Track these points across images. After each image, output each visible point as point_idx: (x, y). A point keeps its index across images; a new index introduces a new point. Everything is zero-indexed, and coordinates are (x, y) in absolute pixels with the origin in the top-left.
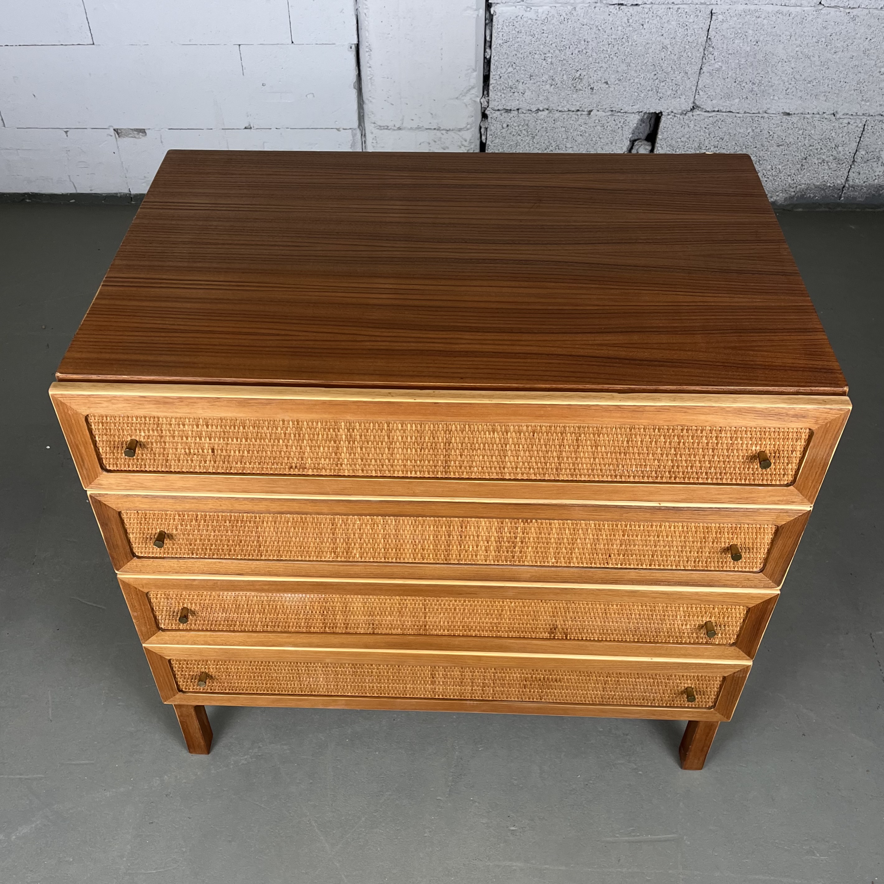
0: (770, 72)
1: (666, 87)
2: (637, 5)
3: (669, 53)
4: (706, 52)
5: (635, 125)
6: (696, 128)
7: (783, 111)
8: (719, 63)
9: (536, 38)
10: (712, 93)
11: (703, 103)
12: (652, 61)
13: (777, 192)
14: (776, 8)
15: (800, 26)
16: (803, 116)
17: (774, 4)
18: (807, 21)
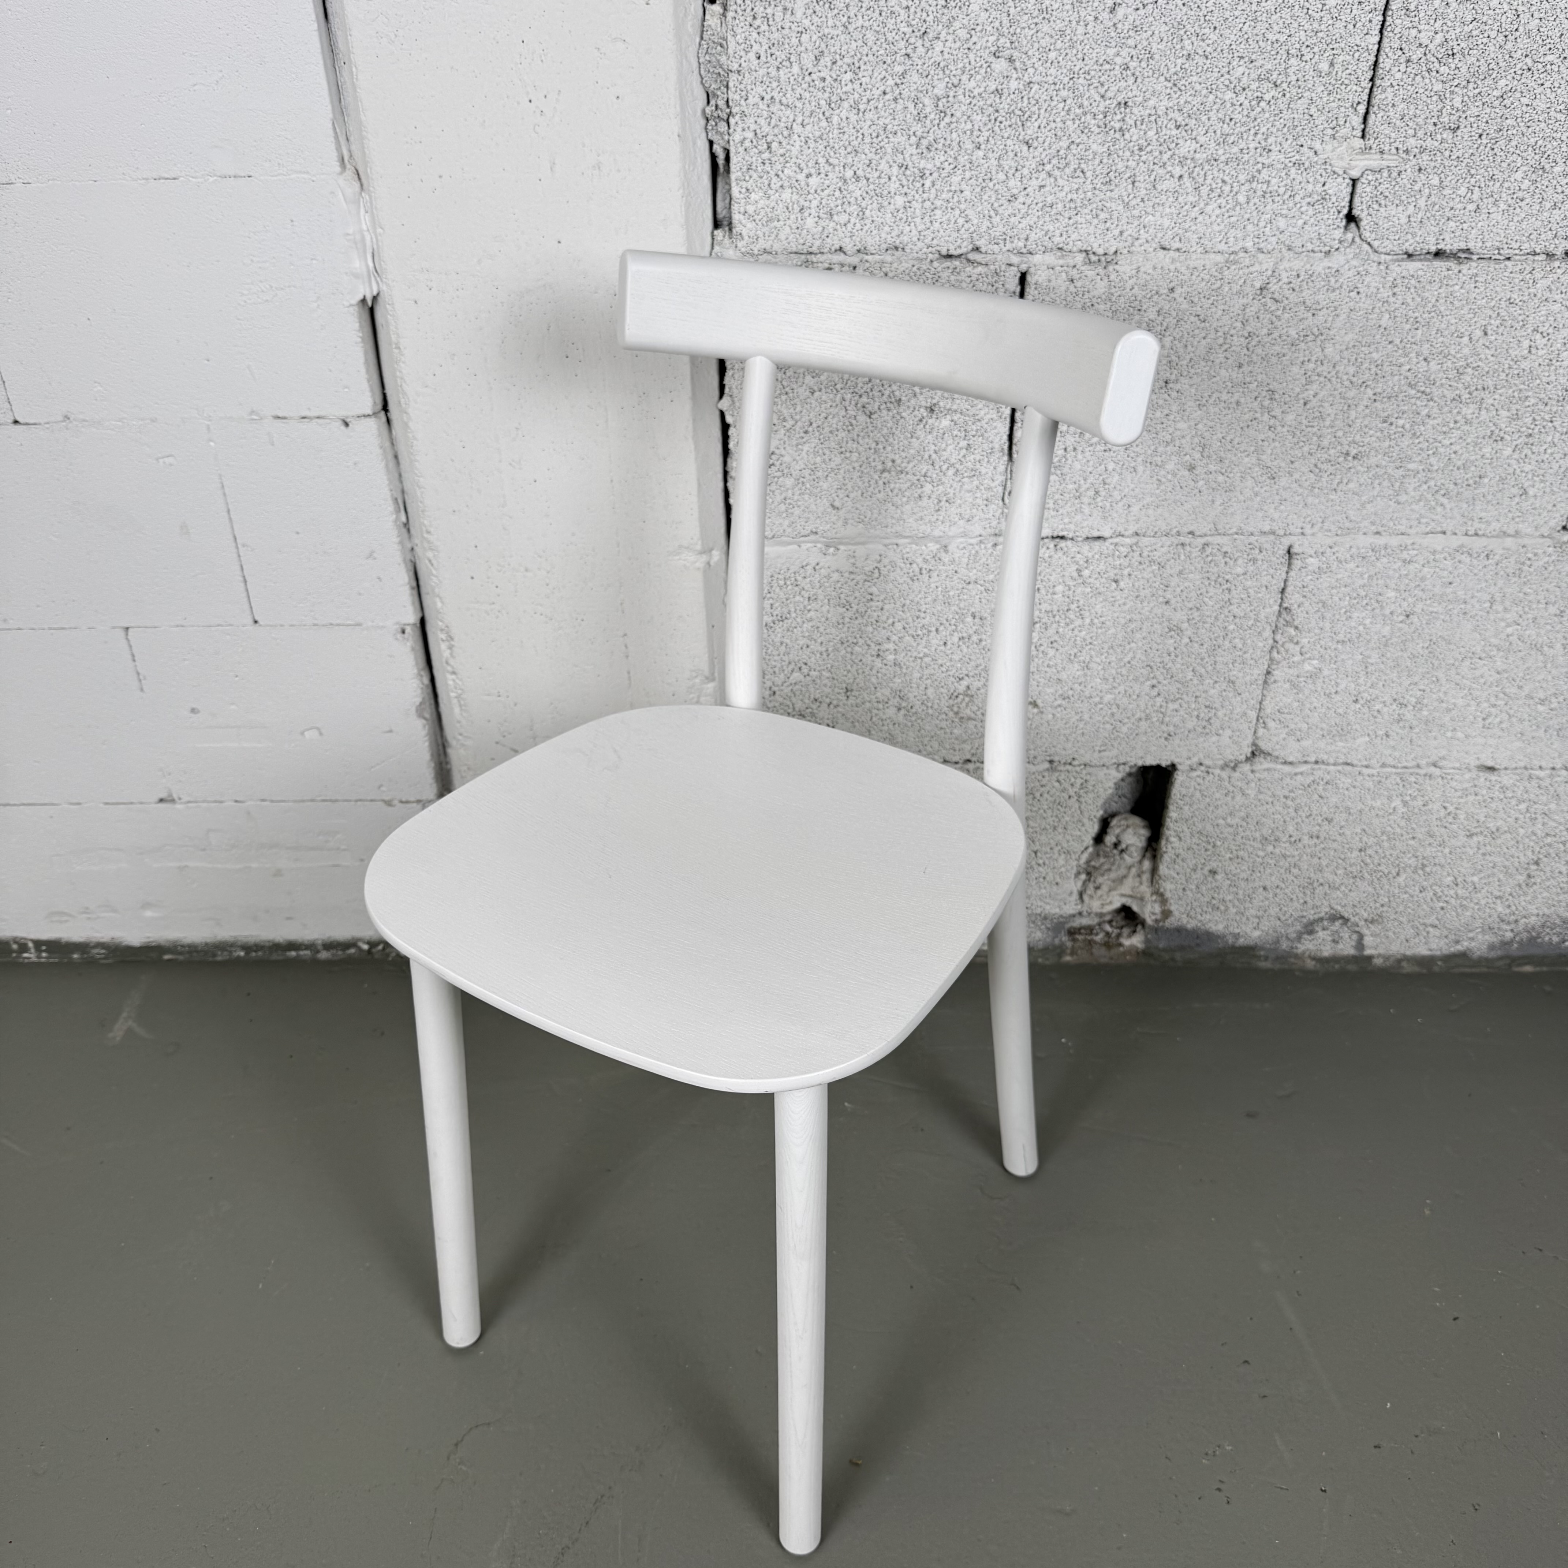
0: (1443, 681)
1: (1182, 713)
2: (1099, 538)
3: (1186, 640)
4: (1278, 637)
5: (1110, 791)
6: (1261, 797)
7: (1478, 763)
8: (1315, 662)
9: (854, 610)
10: (1299, 725)
11: (1278, 747)
12: (1143, 658)
13: (1470, 931)
14: (1455, 542)
15: (1516, 579)
16: (1526, 773)
17: (1448, 533)
18: (1531, 570)
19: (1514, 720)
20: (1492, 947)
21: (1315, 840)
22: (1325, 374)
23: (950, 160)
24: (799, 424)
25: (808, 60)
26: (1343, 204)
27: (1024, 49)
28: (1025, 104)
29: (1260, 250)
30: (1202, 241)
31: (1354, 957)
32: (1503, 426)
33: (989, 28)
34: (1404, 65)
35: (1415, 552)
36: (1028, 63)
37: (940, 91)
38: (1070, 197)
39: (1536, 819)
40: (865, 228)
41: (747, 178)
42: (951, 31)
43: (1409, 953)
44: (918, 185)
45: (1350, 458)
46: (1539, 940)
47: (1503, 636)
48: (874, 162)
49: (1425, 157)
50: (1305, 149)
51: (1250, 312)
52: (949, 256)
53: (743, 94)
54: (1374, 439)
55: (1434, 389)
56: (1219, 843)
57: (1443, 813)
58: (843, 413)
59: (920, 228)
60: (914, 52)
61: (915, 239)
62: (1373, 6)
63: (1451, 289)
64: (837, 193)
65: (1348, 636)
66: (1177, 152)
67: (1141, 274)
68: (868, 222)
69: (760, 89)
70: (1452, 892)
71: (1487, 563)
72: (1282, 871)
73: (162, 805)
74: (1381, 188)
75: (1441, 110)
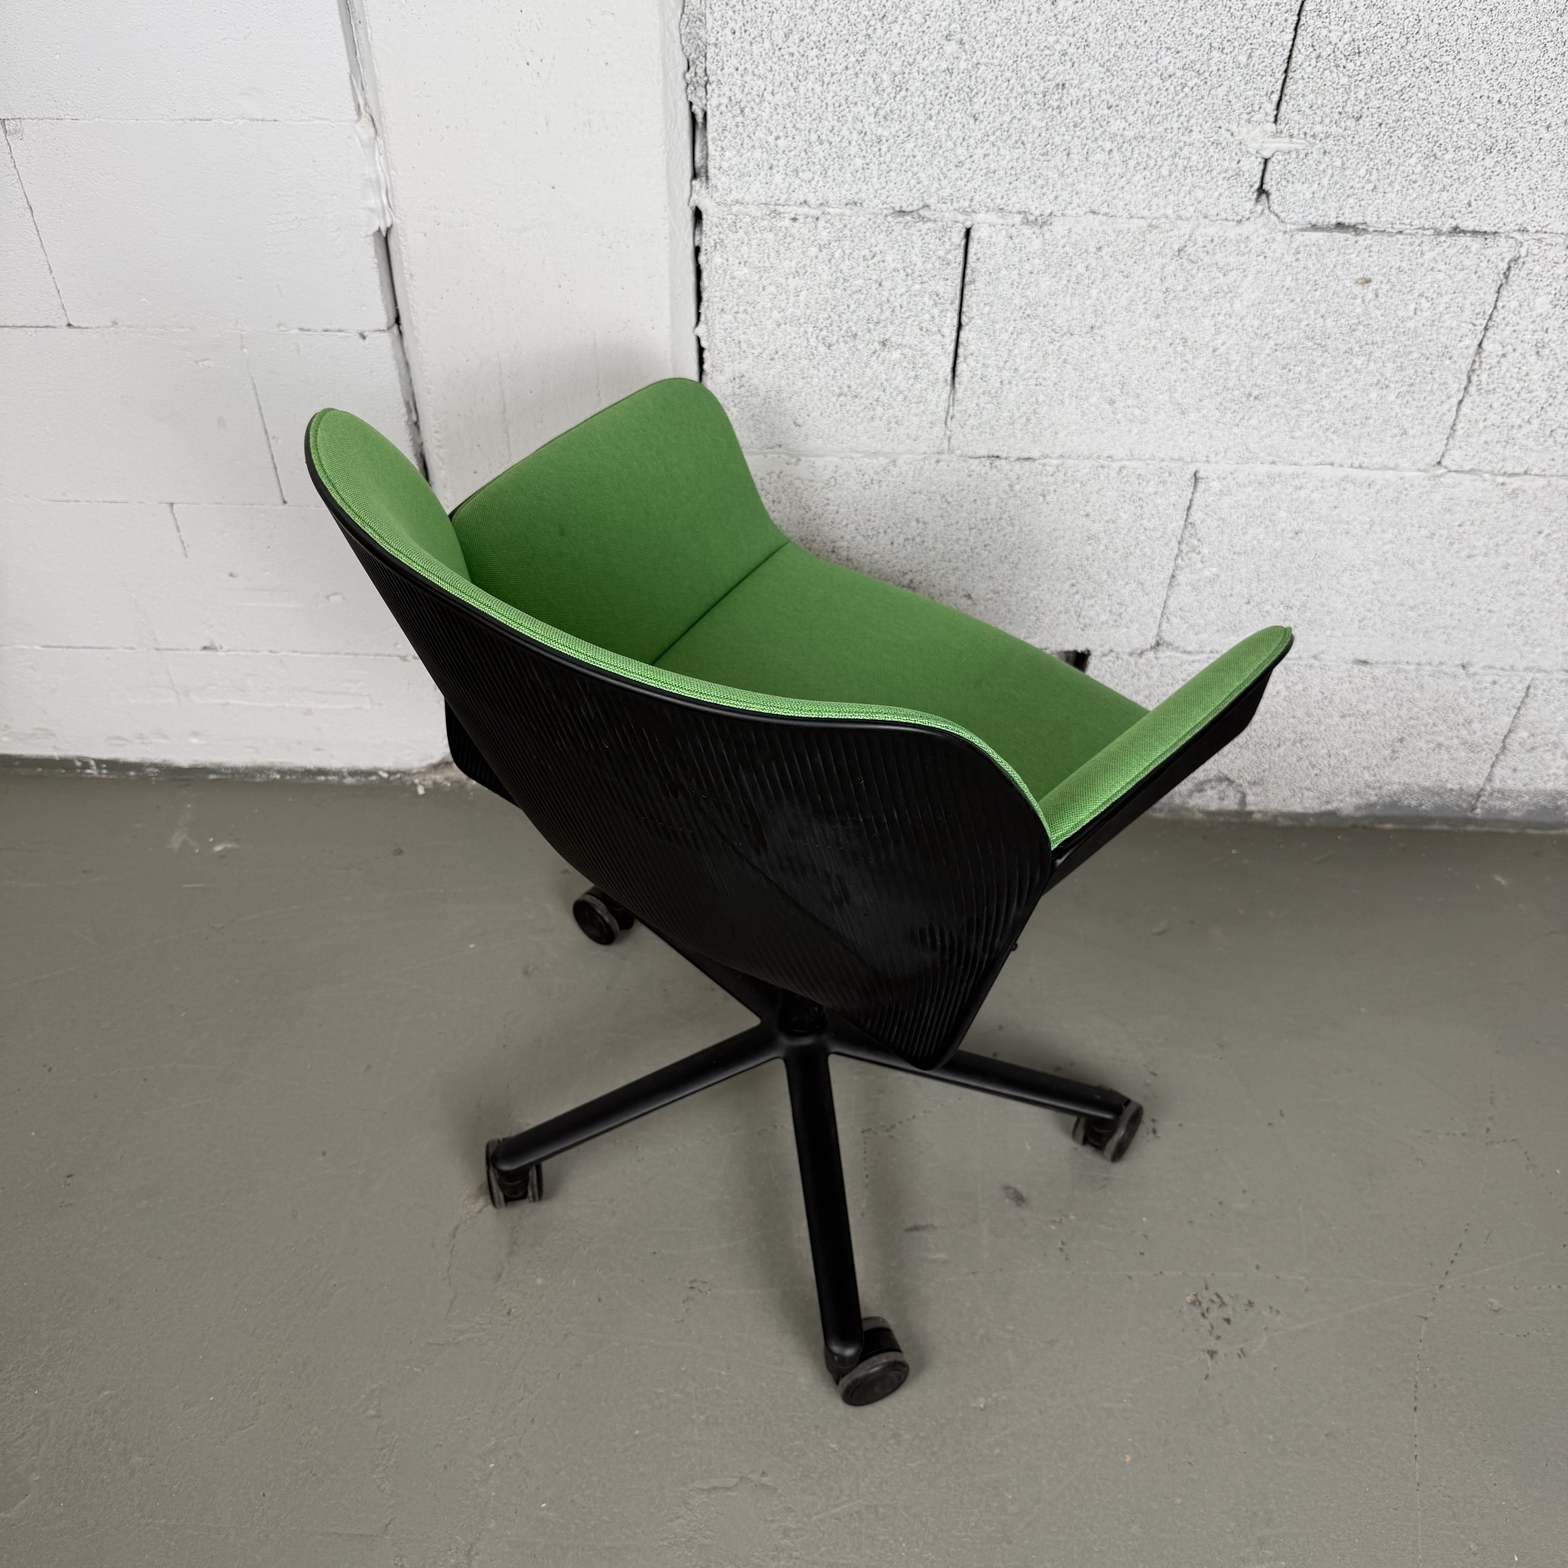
0: (1325, 589)
1: (1096, 608)
2: (1029, 458)
3: (1103, 547)
4: (1184, 547)
6: (1162, 679)
7: (1353, 657)
8: (1214, 569)
9: (812, 512)
10: (1198, 622)
11: (1179, 638)
12: (1065, 561)
13: (1340, 794)
14: (1340, 472)
15: (1394, 506)
16: (1395, 667)
17: (1336, 465)
18: (1408, 498)
19: (1387, 623)
20: (1358, 808)
22: (1232, 325)
23: (905, 129)
24: (767, 352)
25: (778, 36)
26: (1255, 180)
27: (973, 34)
28: (972, 83)
29: (1180, 217)
30: (1128, 207)
31: (1238, 812)
32: (1389, 375)
33: (942, 15)
34: (1313, 62)
35: (1305, 480)
36: (977, 46)
37: (896, 67)
38: (1010, 165)
39: (1402, 705)
40: (828, 185)
41: (722, 138)
42: (908, 15)
43: (1285, 810)
44: (876, 149)
45: (1252, 399)
46: (1399, 804)
47: (1381, 552)
48: (836, 129)
49: (1330, 141)
50: (1222, 131)
51: (1170, 269)
52: (902, 212)
53: (720, 65)
54: (1274, 383)
55: (1329, 342)
57: (1320, 696)
58: (805, 344)
59: (878, 186)
60: (874, 33)
61: (872, 196)
62: (1288, 7)
63: (1347, 257)
64: (803, 153)
65: (1243, 548)
66: (1108, 129)
67: (1072, 234)
68: (830, 180)
69: (734, 61)
70: (1325, 762)
71: (1367, 491)
73: (205, 652)
74: (1289, 167)
75: (1346, 101)
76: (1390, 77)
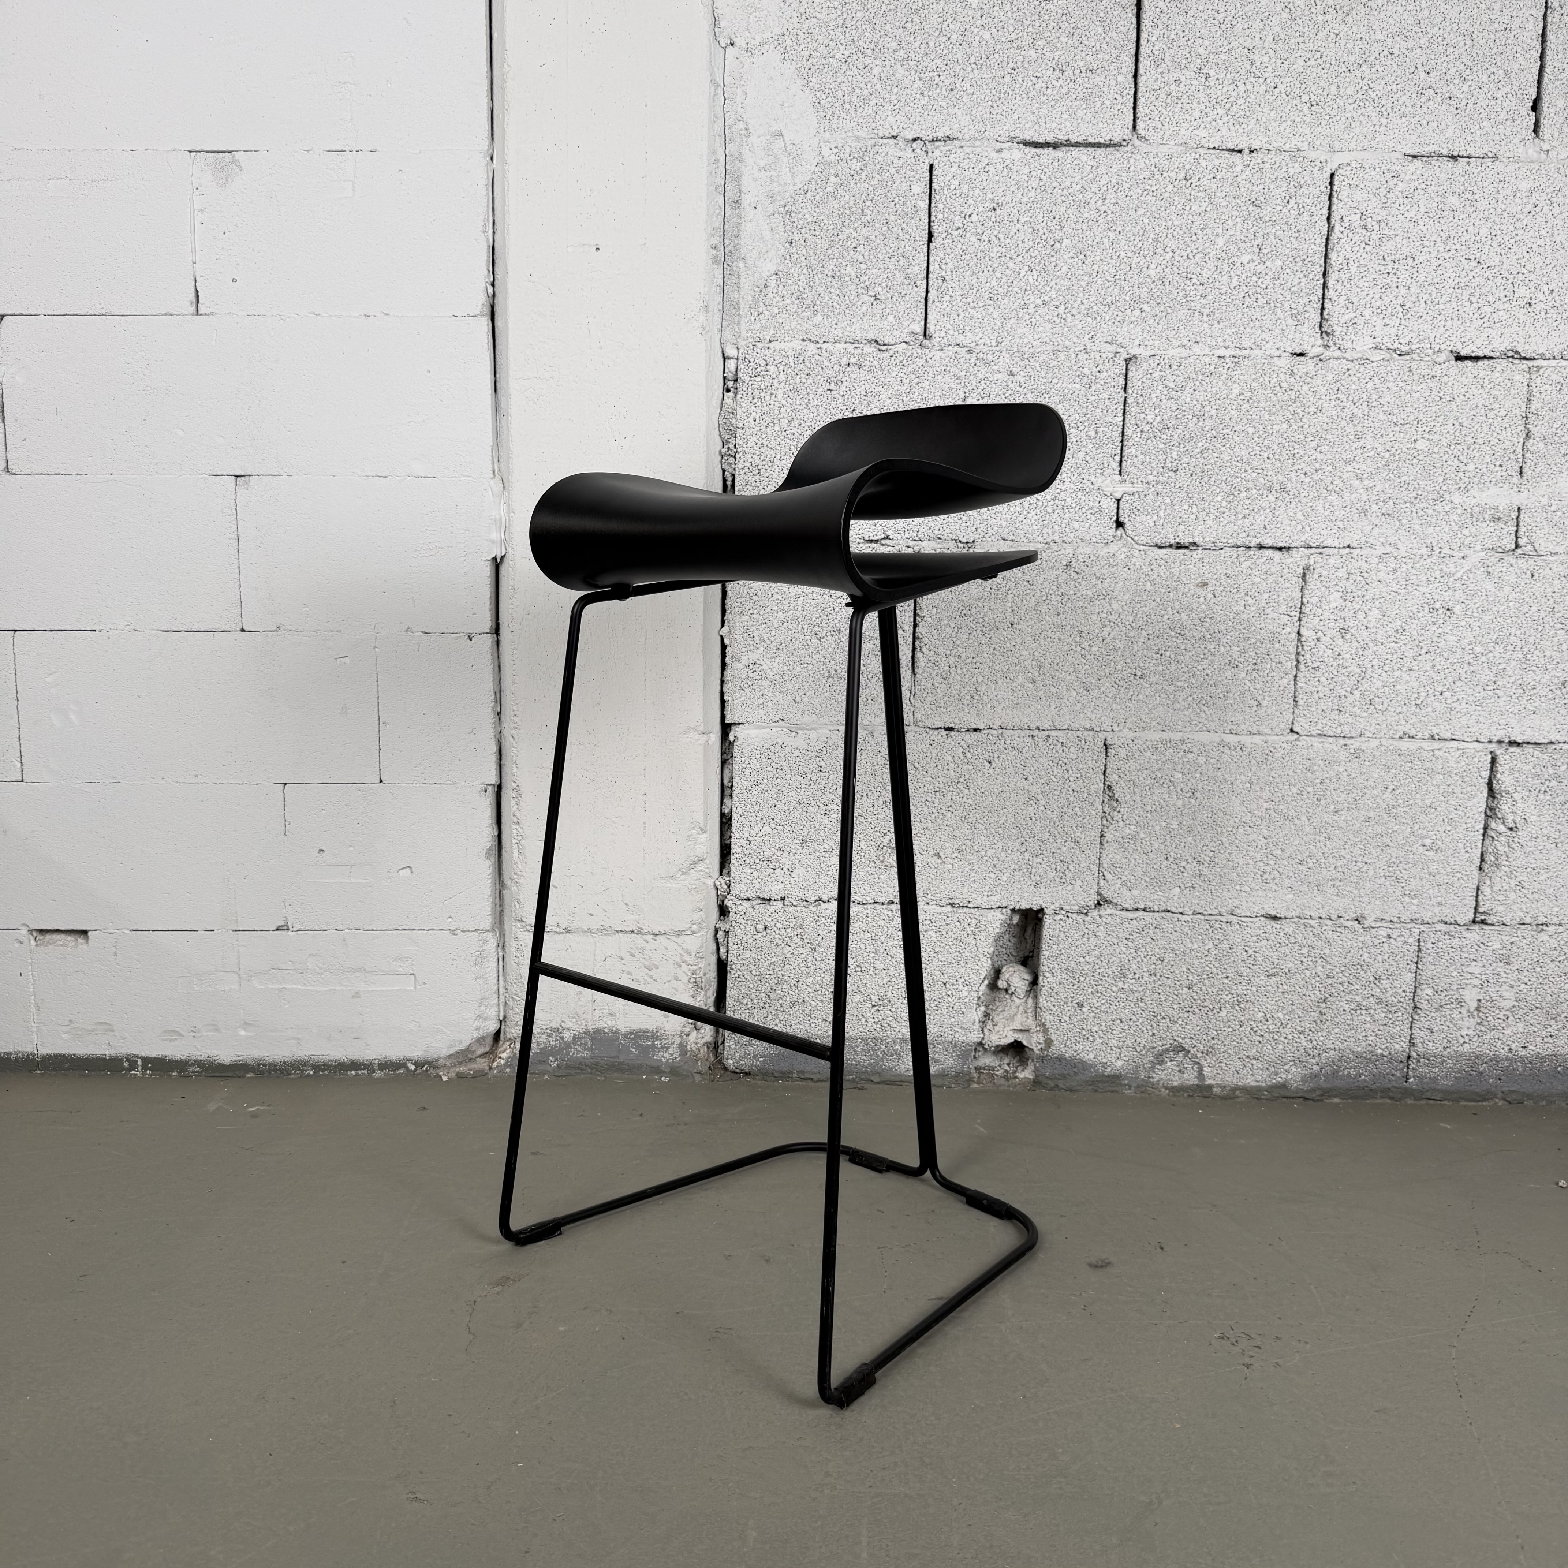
0: (1227, 844)
1: (1043, 866)
2: (976, 730)
3: (1042, 808)
4: (1105, 809)
6: (1109, 938)
7: (1264, 912)
8: (1133, 827)
10: (1129, 877)
11: (1116, 895)
13: (1286, 1064)
14: (1217, 738)
15: (1264, 766)
16: (1301, 922)
17: (1212, 732)
19: (1284, 876)
20: (1304, 1080)
21: (1153, 978)
22: (1114, 620)
25: (784, 423)
26: (1113, 514)
29: (1064, 542)
30: (1027, 535)
31: (1197, 1085)
32: (1236, 657)
34: (1140, 434)
35: (1191, 745)
39: (1316, 962)
43: (1240, 1084)
45: (1138, 678)
46: (1341, 1073)
47: (1263, 810)
49: (1160, 487)
50: (1085, 481)
51: (1062, 579)
52: (870, 539)
53: (745, 441)
54: (1151, 665)
55: (1187, 632)
56: (1082, 979)
57: (1245, 955)
62: (1117, 401)
63: (1187, 567)
65: (1154, 807)
69: (755, 439)
70: (1265, 1027)
71: (1241, 753)
72: (1132, 1005)
73: (277, 933)
74: (1135, 504)
75: (1165, 460)
76: (1192, 443)
